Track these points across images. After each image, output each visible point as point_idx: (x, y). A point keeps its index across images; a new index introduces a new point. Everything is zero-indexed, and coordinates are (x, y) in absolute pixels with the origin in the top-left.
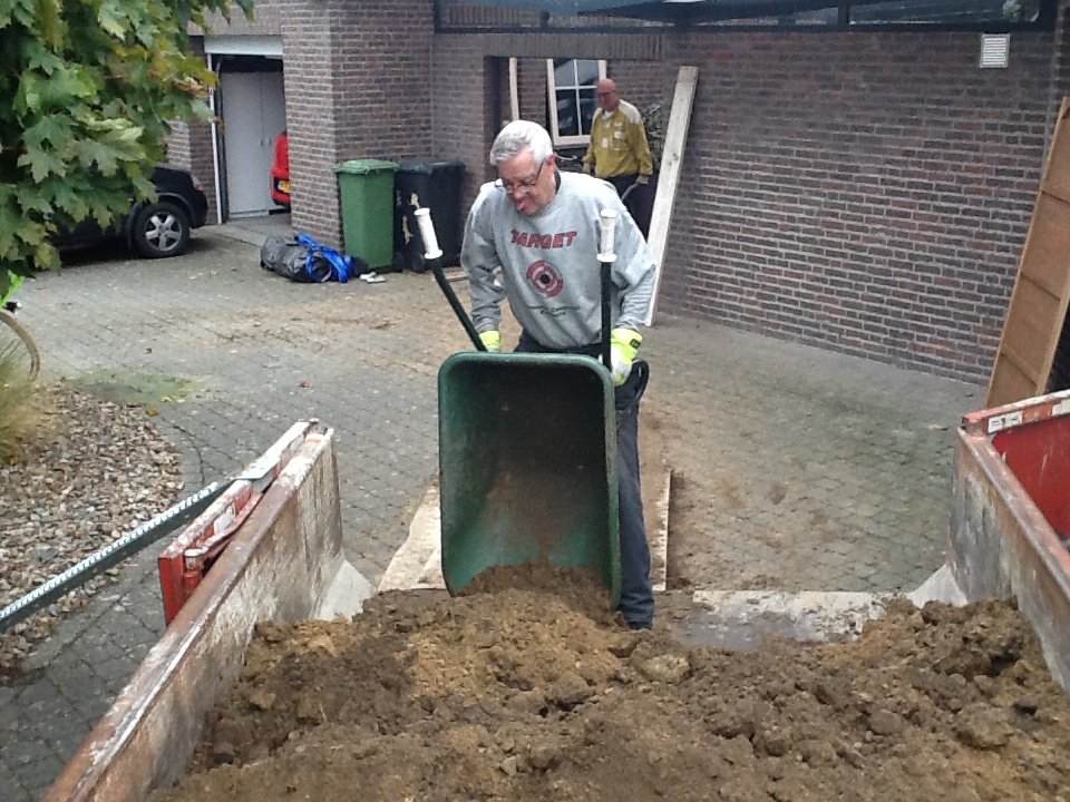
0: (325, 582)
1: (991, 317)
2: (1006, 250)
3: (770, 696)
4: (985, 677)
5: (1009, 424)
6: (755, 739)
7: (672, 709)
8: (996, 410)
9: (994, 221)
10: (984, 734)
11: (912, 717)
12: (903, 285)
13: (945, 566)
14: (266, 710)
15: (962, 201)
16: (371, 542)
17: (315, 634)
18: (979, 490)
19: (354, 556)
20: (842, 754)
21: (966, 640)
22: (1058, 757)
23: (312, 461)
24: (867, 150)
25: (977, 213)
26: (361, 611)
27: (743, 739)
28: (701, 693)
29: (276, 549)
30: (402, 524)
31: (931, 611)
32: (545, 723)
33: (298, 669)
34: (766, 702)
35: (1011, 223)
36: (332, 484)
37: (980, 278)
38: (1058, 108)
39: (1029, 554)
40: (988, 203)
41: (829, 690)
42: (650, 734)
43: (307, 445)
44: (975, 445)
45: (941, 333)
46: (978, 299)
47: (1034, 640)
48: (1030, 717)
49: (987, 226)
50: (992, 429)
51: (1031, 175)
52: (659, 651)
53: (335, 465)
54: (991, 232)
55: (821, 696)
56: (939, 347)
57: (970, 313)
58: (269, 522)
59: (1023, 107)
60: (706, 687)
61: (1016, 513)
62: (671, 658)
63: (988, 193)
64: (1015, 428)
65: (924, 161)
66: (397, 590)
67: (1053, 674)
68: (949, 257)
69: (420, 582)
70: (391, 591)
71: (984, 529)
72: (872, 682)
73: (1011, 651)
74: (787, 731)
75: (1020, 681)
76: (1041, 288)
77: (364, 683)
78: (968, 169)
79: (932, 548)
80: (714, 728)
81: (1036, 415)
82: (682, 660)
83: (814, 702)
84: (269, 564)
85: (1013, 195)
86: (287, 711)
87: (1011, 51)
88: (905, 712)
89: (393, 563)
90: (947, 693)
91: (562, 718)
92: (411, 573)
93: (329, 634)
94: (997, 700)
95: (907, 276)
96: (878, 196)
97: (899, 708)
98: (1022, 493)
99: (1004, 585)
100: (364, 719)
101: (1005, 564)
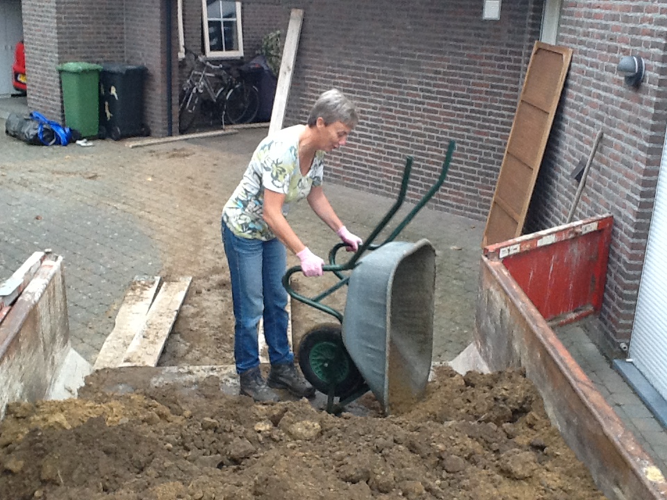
0: (58, 366)
1: (487, 178)
2: (496, 136)
3: (379, 450)
4: (509, 424)
5: (512, 252)
6: (370, 482)
7: (313, 463)
8: (504, 243)
9: (490, 117)
10: (518, 469)
11: (471, 459)
12: (433, 156)
13: (472, 344)
14: (17, 473)
15: (469, 104)
16: (88, 331)
17: (52, 412)
18: (498, 298)
19: (77, 341)
20: (428, 490)
21: (496, 399)
22: (563, 482)
23: (47, 282)
24: (411, 69)
25: (479, 112)
26: (83, 385)
27: (363, 483)
28: (330, 449)
29: (22, 348)
30: (110, 317)
31: (470, 379)
32: (224, 475)
33: (40, 441)
34: (376, 454)
35: (500, 119)
36: (61, 296)
37: (480, 153)
38: (531, 48)
39: (535, 342)
40: (486, 107)
41: (417, 444)
42: (300, 485)
43: (42, 270)
44: (494, 267)
45: (456, 187)
46: (479, 166)
47: (539, 398)
48: (541, 453)
49: (484, 120)
50: (502, 256)
51: (512, 89)
52: (300, 418)
53: (63, 282)
54: (487, 124)
55: (412, 448)
56: (455, 196)
57: (473, 175)
58: (16, 330)
59: (508, 45)
60: (334, 443)
61: (525, 314)
62: (309, 423)
63: (486, 100)
64: (515, 255)
65: (446, 77)
66: (109, 368)
67: (552, 421)
68: (462, 140)
69: (125, 361)
70: (105, 369)
71: (501, 322)
72: (443, 436)
73: (524, 406)
74: (391, 475)
75: (531, 426)
76: (519, 160)
77: (91, 452)
78: (474, 84)
79: (458, 328)
80: (343, 476)
81: (528, 246)
82: (316, 424)
83: (408, 453)
84: (16, 360)
85: (501, 102)
86: (33, 474)
87: (502, 9)
88: (466, 455)
89: (105, 346)
90: (489, 439)
91: (235, 471)
92: (117, 353)
93: (62, 411)
94: (518, 440)
95: (436, 150)
96: (418, 99)
97: (462, 453)
98: (527, 300)
99: (516, 361)
100: (92, 480)
101: (516, 346)
